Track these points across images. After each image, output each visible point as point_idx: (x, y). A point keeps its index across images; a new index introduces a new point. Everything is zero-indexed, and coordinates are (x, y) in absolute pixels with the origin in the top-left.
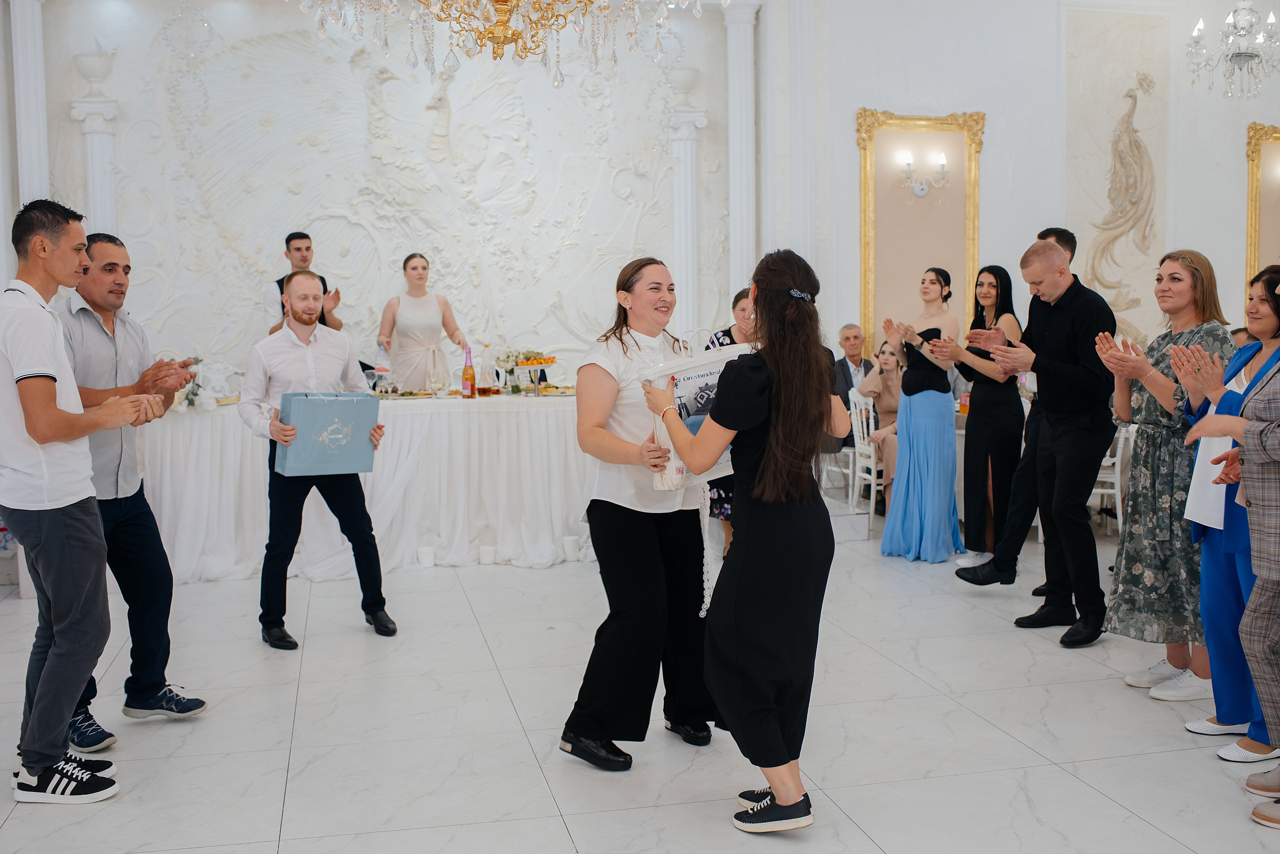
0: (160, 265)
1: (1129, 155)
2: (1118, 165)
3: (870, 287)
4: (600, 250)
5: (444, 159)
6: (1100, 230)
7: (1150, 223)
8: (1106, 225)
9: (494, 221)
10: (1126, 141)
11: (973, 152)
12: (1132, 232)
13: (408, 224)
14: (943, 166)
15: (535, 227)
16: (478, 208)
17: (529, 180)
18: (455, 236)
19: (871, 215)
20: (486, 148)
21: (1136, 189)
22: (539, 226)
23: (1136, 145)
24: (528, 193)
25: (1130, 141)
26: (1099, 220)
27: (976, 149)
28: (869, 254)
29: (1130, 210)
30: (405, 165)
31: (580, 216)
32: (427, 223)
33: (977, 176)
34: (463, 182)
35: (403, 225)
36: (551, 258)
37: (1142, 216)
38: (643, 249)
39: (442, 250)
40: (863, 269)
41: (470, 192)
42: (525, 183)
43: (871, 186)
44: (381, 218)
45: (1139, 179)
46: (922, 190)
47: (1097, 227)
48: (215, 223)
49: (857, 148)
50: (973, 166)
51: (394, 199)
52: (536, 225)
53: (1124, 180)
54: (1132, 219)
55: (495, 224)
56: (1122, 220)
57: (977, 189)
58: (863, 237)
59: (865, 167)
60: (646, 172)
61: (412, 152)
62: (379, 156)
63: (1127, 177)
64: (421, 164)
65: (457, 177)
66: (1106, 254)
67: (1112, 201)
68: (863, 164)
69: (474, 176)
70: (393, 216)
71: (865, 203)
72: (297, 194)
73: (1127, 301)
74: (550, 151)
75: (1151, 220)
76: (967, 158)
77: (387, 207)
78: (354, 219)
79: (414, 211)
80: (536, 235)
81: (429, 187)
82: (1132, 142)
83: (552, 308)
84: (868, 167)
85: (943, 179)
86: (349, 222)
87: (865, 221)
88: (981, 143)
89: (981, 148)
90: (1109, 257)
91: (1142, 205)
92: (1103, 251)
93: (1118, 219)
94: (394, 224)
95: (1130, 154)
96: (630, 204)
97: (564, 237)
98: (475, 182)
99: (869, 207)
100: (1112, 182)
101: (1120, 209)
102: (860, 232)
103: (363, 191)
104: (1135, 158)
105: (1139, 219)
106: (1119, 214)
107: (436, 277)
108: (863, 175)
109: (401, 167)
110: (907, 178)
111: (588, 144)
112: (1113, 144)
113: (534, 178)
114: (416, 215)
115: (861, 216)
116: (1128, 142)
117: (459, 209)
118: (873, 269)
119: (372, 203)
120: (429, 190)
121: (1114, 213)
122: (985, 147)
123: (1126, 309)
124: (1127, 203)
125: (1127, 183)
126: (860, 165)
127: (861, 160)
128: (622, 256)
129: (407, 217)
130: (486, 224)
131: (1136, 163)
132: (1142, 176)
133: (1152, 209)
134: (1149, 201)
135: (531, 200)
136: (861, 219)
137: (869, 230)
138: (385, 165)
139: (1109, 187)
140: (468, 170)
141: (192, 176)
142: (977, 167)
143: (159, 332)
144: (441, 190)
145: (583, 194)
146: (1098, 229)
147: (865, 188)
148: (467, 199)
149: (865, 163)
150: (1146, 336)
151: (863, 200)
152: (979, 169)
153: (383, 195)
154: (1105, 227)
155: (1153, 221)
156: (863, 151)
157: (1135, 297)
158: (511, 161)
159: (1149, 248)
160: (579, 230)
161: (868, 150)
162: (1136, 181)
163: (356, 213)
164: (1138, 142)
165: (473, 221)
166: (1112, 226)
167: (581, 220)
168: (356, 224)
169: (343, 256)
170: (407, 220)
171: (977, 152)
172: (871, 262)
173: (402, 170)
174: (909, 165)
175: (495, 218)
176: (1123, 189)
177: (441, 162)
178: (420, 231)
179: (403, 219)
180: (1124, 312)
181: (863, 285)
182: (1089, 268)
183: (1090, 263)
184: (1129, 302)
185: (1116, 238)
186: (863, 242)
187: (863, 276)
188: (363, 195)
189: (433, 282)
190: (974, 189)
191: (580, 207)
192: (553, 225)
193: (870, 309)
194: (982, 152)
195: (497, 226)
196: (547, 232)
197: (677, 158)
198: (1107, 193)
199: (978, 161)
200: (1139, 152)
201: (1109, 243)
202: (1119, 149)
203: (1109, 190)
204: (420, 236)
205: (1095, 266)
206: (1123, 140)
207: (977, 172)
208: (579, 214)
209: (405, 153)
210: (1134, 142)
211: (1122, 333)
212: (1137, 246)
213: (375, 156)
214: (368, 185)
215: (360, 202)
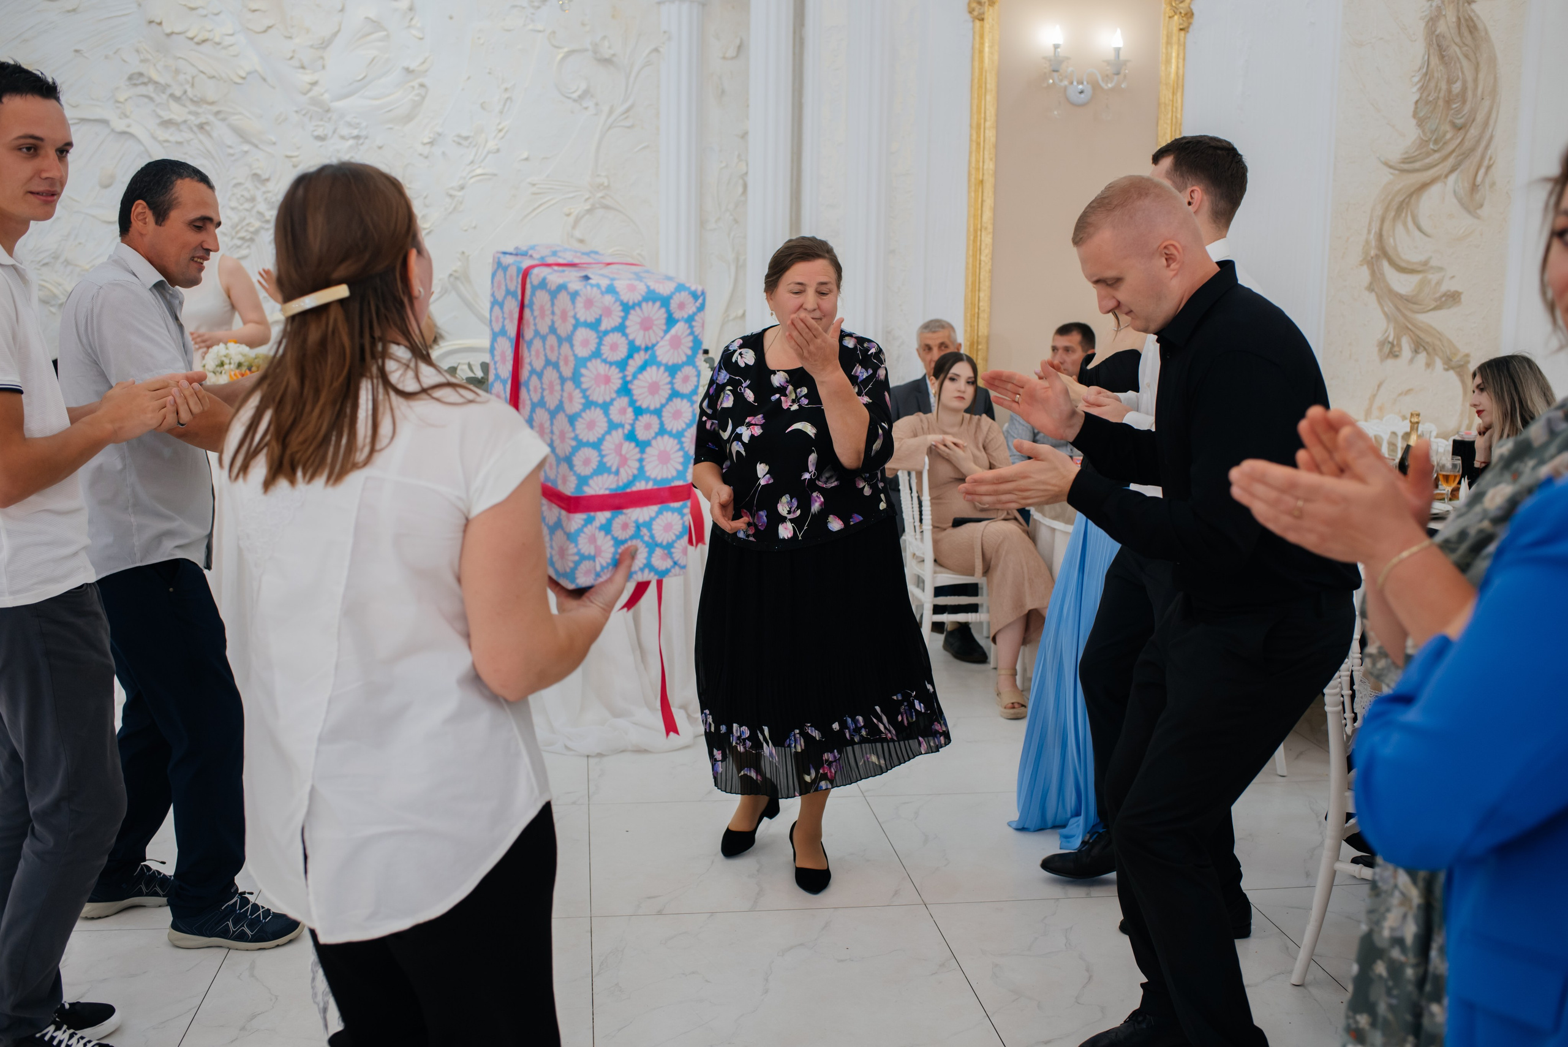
1: (1456, 44)
2: (1435, 61)
3: (983, 258)
4: (534, 185)
5: (270, 27)
6: (1396, 172)
7: (1486, 163)
8: (1407, 164)
9: (355, 132)
10: (1452, 18)
11: (1175, 29)
12: (1452, 178)
13: (209, 135)
14: (1118, 51)
15: (425, 144)
16: (328, 111)
17: (412, 66)
18: (287, 157)
19: (990, 134)
20: (342, 10)
21: (1464, 102)
22: (431, 143)
23: (1469, 26)
24: (413, 87)
25: (1459, 18)
26: (1395, 154)
27: (1180, 24)
28: (982, 201)
29: (1452, 139)
30: (204, 35)
31: (500, 127)
32: (242, 135)
33: (1181, 72)
34: (303, 67)
35: (202, 137)
36: (451, 196)
37: (1473, 150)
38: (606, 184)
39: (268, 180)
40: (972, 225)
41: (314, 84)
42: (408, 70)
43: (991, 84)
44: (167, 123)
45: (1470, 85)
46: (1081, 92)
47: (1391, 167)
49: (968, 17)
50: (1174, 54)
51: (185, 92)
52: (426, 140)
53: (1443, 86)
54: (1454, 155)
55: (357, 137)
56: (1437, 156)
57: (1179, 94)
58: (973, 172)
59: (981, 52)
60: (614, 55)
61: (217, 14)
62: (158, 20)
63: (1450, 82)
64: (232, 35)
65: (292, 58)
66: (1403, 215)
67: (1421, 123)
68: (977, 46)
69: (322, 58)
70: (185, 122)
71: (979, 112)
73: (1438, 295)
74: (451, 18)
75: (1488, 157)
76: (1163, 40)
77: (174, 106)
78: (120, 125)
79: (218, 113)
80: (426, 157)
81: (243, 74)
82: (1462, 20)
83: (452, 279)
84: (987, 49)
85: (1118, 74)
86: (113, 130)
87: (978, 144)
88: (1189, 15)
89: (1190, 24)
90: (1409, 219)
91: (1473, 132)
92: (1400, 209)
93: (1428, 155)
94: (187, 135)
95: (1458, 40)
96: (586, 108)
97: (472, 162)
98: (324, 67)
99: (985, 120)
100: (1423, 89)
101: (1433, 138)
102: (970, 162)
103: (136, 79)
104: (1465, 49)
105: (1466, 155)
106: (1431, 146)
107: (257, 224)
108: (976, 64)
109: (196, 40)
110: (1054, 71)
111: (514, 6)
112: (1427, 23)
113: (423, 63)
114: (224, 120)
115: (971, 135)
116: (1454, 20)
117: (297, 112)
118: (990, 227)
119: (151, 99)
120: (244, 78)
121: (1423, 143)
122: (1197, 21)
123: (1435, 309)
124: (1447, 127)
125: (1449, 91)
126: (973, 48)
127: (974, 38)
128: (571, 195)
129: (207, 123)
130: (343, 138)
131: (1466, 56)
132: (1476, 80)
133: (1491, 138)
134: (1486, 124)
135: (417, 98)
136: (971, 140)
137: (983, 158)
138: (169, 35)
139: (1416, 97)
140: (312, 47)
142: (1181, 56)
144: (264, 80)
145: (506, 90)
146: (1392, 171)
147: (980, 87)
148: (310, 94)
149: (982, 44)
150: (1467, 355)
151: (975, 108)
152: (1184, 59)
153: (168, 86)
154: (1406, 166)
155: (1490, 159)
156: (978, 23)
157: (1453, 289)
158: (383, 33)
159: (1481, 206)
160: (498, 151)
161: (985, 21)
162: (1464, 89)
163: (125, 116)
164: (1472, 20)
165: (320, 132)
166: (1417, 165)
167: (501, 134)
168: (124, 133)
170: (207, 128)
171: (1181, 29)
172: (987, 215)
173: (198, 44)
174: (1056, 47)
175: (356, 128)
176: (1441, 103)
177: (265, 31)
178: (230, 147)
179: (201, 127)
180: (1431, 314)
181: (971, 253)
182: (1372, 236)
183: (1375, 228)
184: (1441, 297)
185: (1424, 186)
186: (973, 180)
187: (972, 238)
188: (135, 85)
189: (252, 233)
190: (1174, 94)
191: (501, 112)
192: (454, 141)
193: (982, 295)
194: (1191, 30)
195: (361, 141)
196: (444, 153)
197: (665, 32)
198: (1412, 108)
199: (1183, 46)
200: (1474, 39)
201: (1411, 195)
202: (1437, 33)
203: (1417, 102)
204: (232, 155)
205: (1384, 233)
206: (1445, 15)
207: (1181, 65)
208: (499, 124)
209: (206, 16)
210: (1466, 20)
211: (1425, 349)
212: (1460, 201)
213: (152, 20)
214: (142, 68)
215: (130, 98)
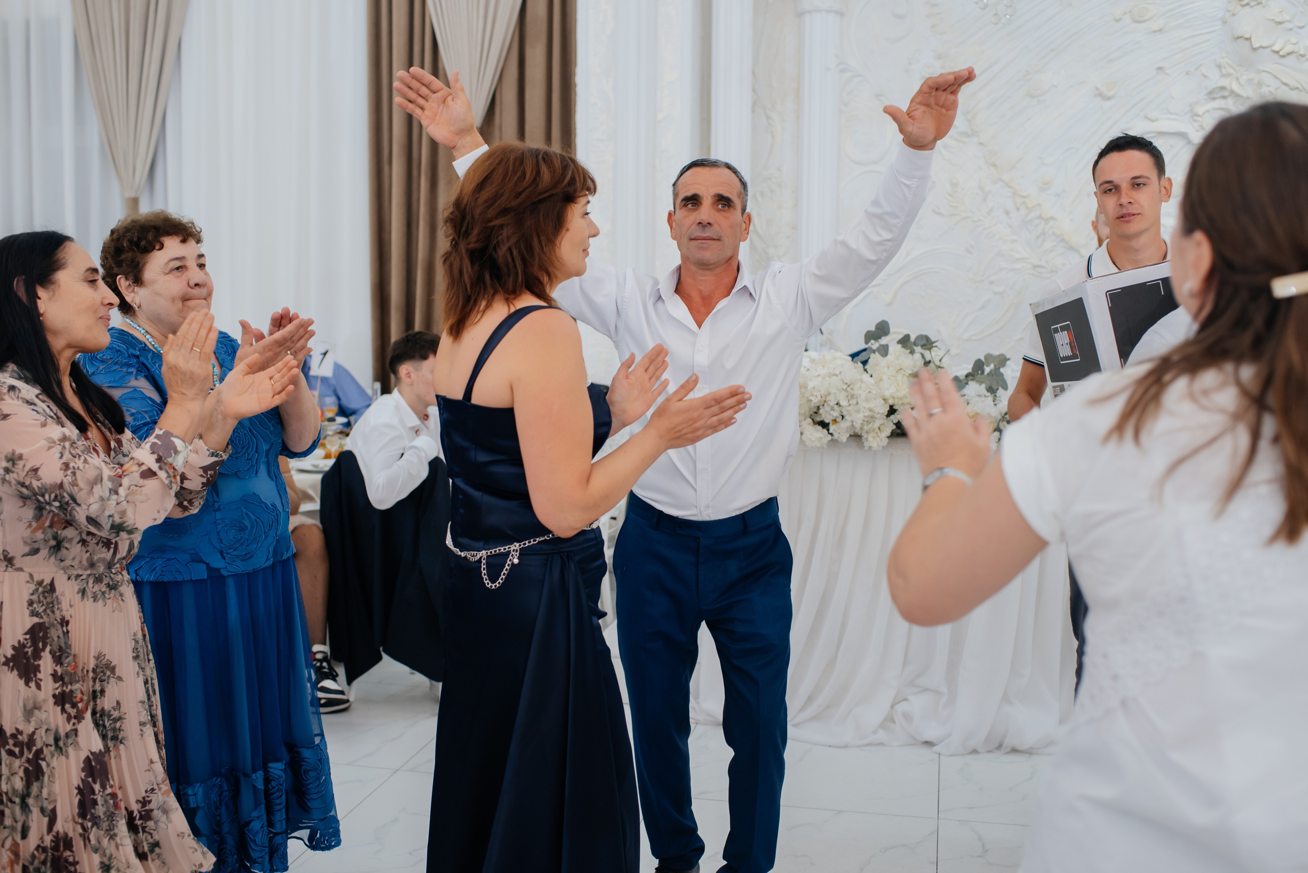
30: (1286, 48)
61: (1302, 27)
62: (1247, 36)
72: (1109, 98)
103: (1215, 94)
109: (1282, 53)
138: (1255, 49)
153: (1249, 98)
163: (1202, 128)
173: (1283, 56)
188: (1214, 99)
209: (1291, 29)
213: (1240, 36)
214: (1224, 82)
215: (1208, 111)
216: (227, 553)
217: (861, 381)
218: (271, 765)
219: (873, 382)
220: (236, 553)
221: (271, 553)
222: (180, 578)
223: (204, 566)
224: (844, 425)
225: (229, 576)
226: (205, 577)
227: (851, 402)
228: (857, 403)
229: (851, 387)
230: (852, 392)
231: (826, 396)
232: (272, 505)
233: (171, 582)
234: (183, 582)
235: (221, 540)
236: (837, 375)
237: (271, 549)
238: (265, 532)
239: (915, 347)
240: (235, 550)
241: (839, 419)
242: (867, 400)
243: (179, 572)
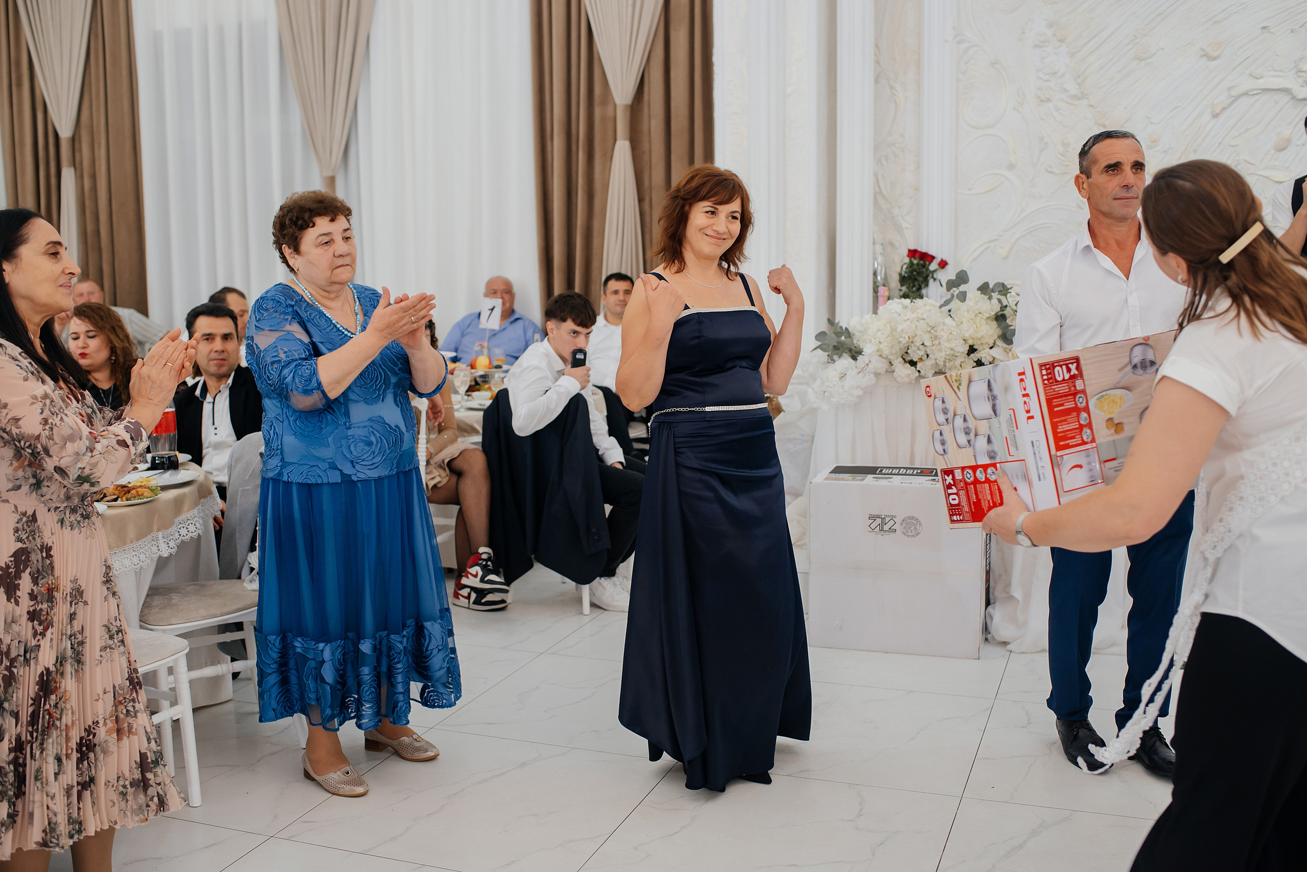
0: (1011, 167)
48: (1091, 106)
72: (1214, 59)
141: (1061, 41)
143: (1005, 258)
168: (1304, 100)
169: (1281, 150)
216: (357, 463)
217: (944, 324)
218: (392, 636)
219: (955, 325)
220: (364, 463)
221: (395, 465)
222: (319, 481)
223: (338, 473)
224: (929, 363)
225: (358, 481)
226: (340, 481)
227: (934, 343)
228: (940, 344)
229: (935, 329)
230: (935, 333)
231: (913, 337)
232: (395, 426)
233: (313, 484)
234: (322, 484)
235: (352, 452)
236: (924, 319)
237: (395, 462)
238: (389, 448)
239: (992, 294)
240: (363, 461)
241: (925, 358)
242: (948, 341)
243: (320, 476)
